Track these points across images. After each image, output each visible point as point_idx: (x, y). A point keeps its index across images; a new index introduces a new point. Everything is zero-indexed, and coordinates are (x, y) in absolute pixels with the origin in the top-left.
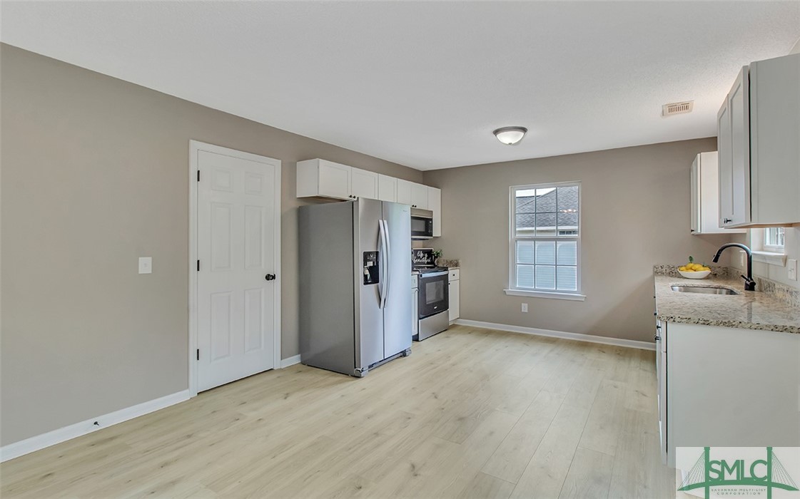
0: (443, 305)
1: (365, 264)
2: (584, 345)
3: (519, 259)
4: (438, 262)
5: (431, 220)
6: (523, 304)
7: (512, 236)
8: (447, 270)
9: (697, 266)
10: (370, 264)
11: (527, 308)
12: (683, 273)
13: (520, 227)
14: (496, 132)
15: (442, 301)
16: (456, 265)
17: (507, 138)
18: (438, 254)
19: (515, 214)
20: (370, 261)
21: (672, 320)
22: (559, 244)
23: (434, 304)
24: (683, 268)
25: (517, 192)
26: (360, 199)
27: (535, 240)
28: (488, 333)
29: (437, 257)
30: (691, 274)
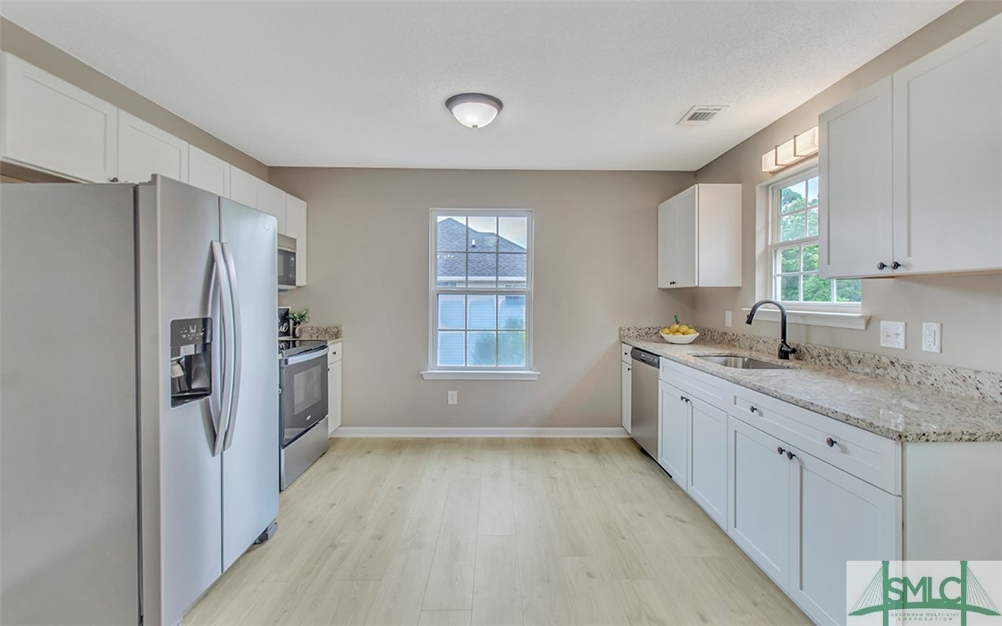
0: (319, 411)
1: (175, 352)
2: (541, 444)
3: (442, 322)
4: (300, 330)
5: (294, 254)
6: (450, 393)
7: (432, 288)
8: (324, 347)
9: (685, 328)
10: (188, 350)
11: (456, 398)
12: (669, 337)
13: (445, 274)
14: (451, 102)
15: (319, 402)
16: (337, 335)
17: (472, 115)
18: (302, 317)
19: (436, 252)
20: (187, 342)
21: (925, 438)
22: (471, 298)
23: (306, 412)
24: (667, 331)
25: (439, 217)
26: (159, 179)
27: (466, 292)
28: (398, 446)
29: (299, 323)
30: (679, 338)
